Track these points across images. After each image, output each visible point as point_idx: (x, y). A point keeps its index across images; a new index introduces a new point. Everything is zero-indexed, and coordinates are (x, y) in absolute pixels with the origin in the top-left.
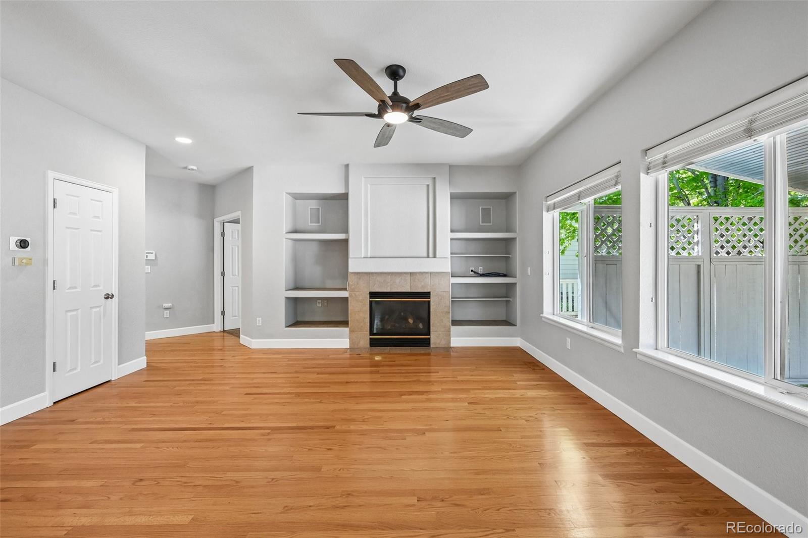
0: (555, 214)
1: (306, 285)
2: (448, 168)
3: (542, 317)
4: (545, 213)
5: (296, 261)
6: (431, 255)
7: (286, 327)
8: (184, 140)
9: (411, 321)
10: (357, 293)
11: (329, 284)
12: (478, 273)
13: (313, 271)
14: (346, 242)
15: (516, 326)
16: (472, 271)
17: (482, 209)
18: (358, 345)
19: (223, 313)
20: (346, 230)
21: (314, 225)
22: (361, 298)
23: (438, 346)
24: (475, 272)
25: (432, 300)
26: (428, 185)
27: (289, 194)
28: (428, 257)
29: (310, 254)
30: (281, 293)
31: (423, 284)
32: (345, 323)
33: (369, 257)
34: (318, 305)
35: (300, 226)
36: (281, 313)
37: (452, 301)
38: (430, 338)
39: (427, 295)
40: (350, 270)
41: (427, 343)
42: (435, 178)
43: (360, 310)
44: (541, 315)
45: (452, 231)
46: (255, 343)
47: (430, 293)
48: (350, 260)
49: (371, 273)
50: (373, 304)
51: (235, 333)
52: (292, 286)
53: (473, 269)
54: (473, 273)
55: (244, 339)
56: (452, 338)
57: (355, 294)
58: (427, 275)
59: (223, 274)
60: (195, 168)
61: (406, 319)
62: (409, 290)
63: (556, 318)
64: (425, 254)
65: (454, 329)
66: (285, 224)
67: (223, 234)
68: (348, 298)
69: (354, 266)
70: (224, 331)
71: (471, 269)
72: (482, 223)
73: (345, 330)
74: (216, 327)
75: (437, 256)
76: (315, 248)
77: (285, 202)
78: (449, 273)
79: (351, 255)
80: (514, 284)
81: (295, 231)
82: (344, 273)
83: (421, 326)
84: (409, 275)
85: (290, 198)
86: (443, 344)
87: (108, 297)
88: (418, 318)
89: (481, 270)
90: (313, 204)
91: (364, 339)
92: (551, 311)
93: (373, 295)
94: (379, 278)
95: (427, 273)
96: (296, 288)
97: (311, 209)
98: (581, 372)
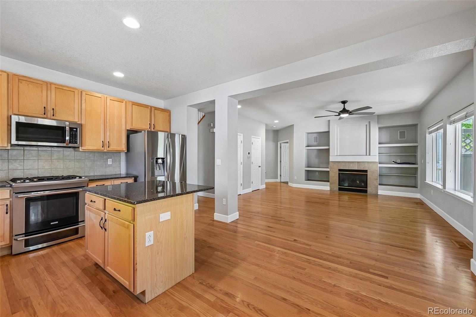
0: (434, 135)
1: (312, 166)
2: (377, 117)
3: (425, 182)
4: (427, 135)
5: (308, 157)
6: (368, 154)
7: (305, 180)
8: (276, 121)
9: (358, 182)
10: (333, 169)
11: (321, 166)
12: (396, 163)
13: (315, 161)
14: (329, 149)
15: (418, 188)
16: (393, 161)
17: (400, 132)
18: (333, 189)
19: (281, 176)
20: (329, 145)
21: (315, 143)
22: (335, 171)
23: (371, 193)
24: (395, 162)
25: (368, 173)
26: (367, 125)
27: (306, 133)
28: (366, 155)
29: (313, 155)
30: (304, 168)
31: (363, 166)
32: (328, 181)
33: (338, 155)
34: (317, 174)
35: (310, 144)
36: (303, 175)
37: (379, 175)
38: (367, 190)
39: (366, 171)
40: (330, 160)
41: (366, 191)
42: (370, 122)
43: (334, 176)
44: (425, 181)
45: (379, 143)
46: (295, 185)
47: (367, 170)
48: (330, 157)
49: (339, 162)
50: (340, 174)
51: (287, 183)
52: (307, 166)
53: (394, 161)
54: (394, 162)
55: (290, 184)
56: (379, 191)
57: (332, 170)
58: (366, 163)
59: (281, 162)
60: (275, 127)
61: (356, 181)
62: (357, 169)
63: (434, 184)
64: (365, 154)
65: (380, 187)
66: (305, 144)
67: (281, 147)
68: (329, 171)
69: (332, 159)
70: (281, 182)
71: (393, 160)
72: (400, 138)
73: (328, 183)
74: (278, 180)
75: (371, 155)
76: (316, 152)
77: (305, 136)
78: (377, 162)
79: (331, 154)
80: (417, 168)
81: (308, 146)
82: (328, 162)
83: (363, 184)
84: (357, 163)
85: (306, 134)
86: (374, 192)
87: (259, 167)
88: (362, 181)
89: (399, 161)
90: (315, 135)
91: (336, 187)
92: (432, 180)
93: (340, 170)
94: (343, 164)
95: (366, 162)
96: (308, 167)
97: (314, 137)
98: (435, 203)
